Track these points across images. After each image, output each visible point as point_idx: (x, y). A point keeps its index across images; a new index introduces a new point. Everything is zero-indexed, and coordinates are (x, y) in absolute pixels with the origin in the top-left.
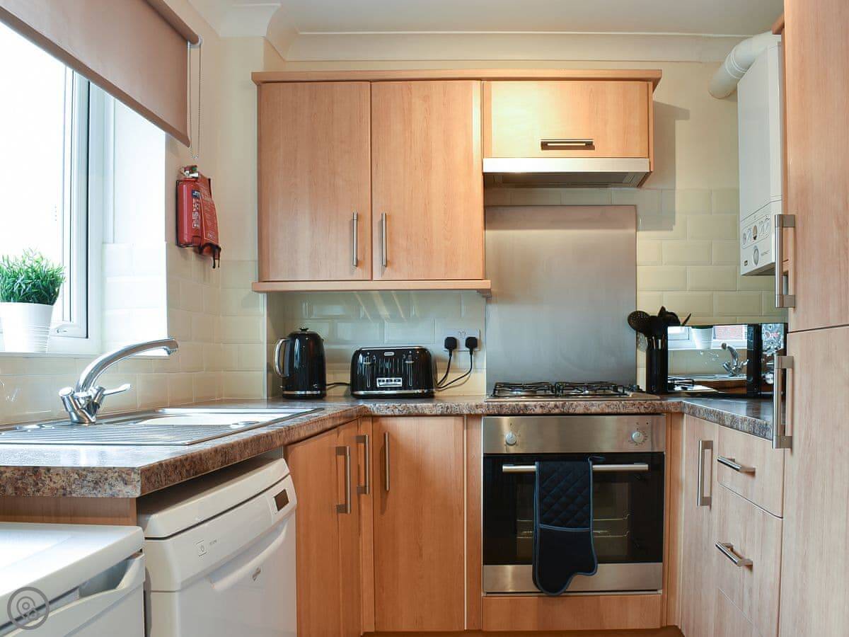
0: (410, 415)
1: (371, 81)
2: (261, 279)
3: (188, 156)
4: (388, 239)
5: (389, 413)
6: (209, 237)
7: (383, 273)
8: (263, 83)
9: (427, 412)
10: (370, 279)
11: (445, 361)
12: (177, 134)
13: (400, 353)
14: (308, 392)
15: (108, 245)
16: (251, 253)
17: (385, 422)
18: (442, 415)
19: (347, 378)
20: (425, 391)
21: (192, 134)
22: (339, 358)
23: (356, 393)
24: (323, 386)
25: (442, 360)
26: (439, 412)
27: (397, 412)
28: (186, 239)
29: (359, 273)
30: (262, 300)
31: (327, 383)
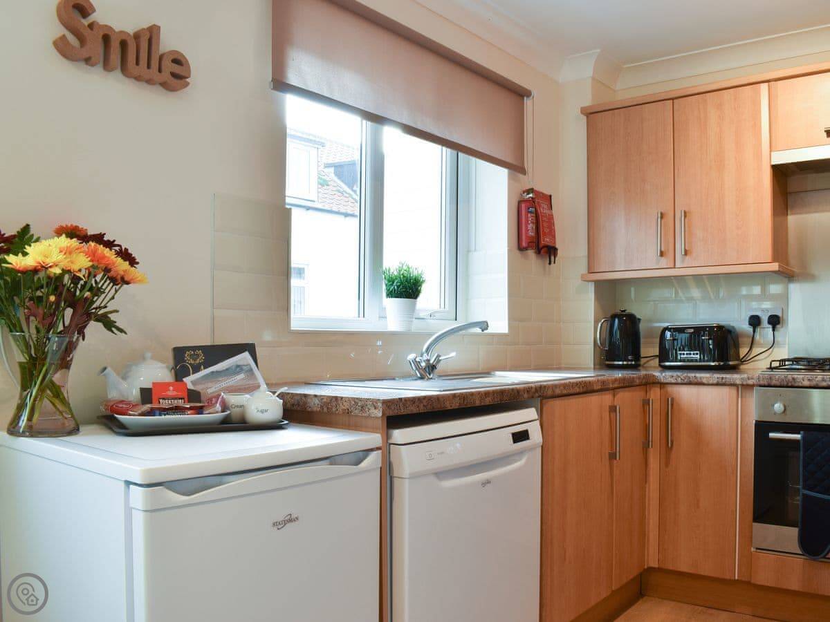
1: (673, 99)
2: (591, 271)
3: (527, 182)
4: (688, 232)
5: (673, 381)
6: (546, 241)
7: (683, 261)
8: (590, 114)
10: (672, 266)
11: (748, 336)
12: (516, 168)
13: (699, 330)
14: (625, 363)
15: (470, 254)
16: (583, 251)
18: (717, 384)
19: (657, 352)
20: (722, 363)
21: (528, 165)
22: (650, 335)
23: (663, 364)
24: (637, 356)
26: (715, 382)
27: (679, 380)
28: (524, 244)
29: (664, 262)
30: (591, 288)
31: (642, 356)
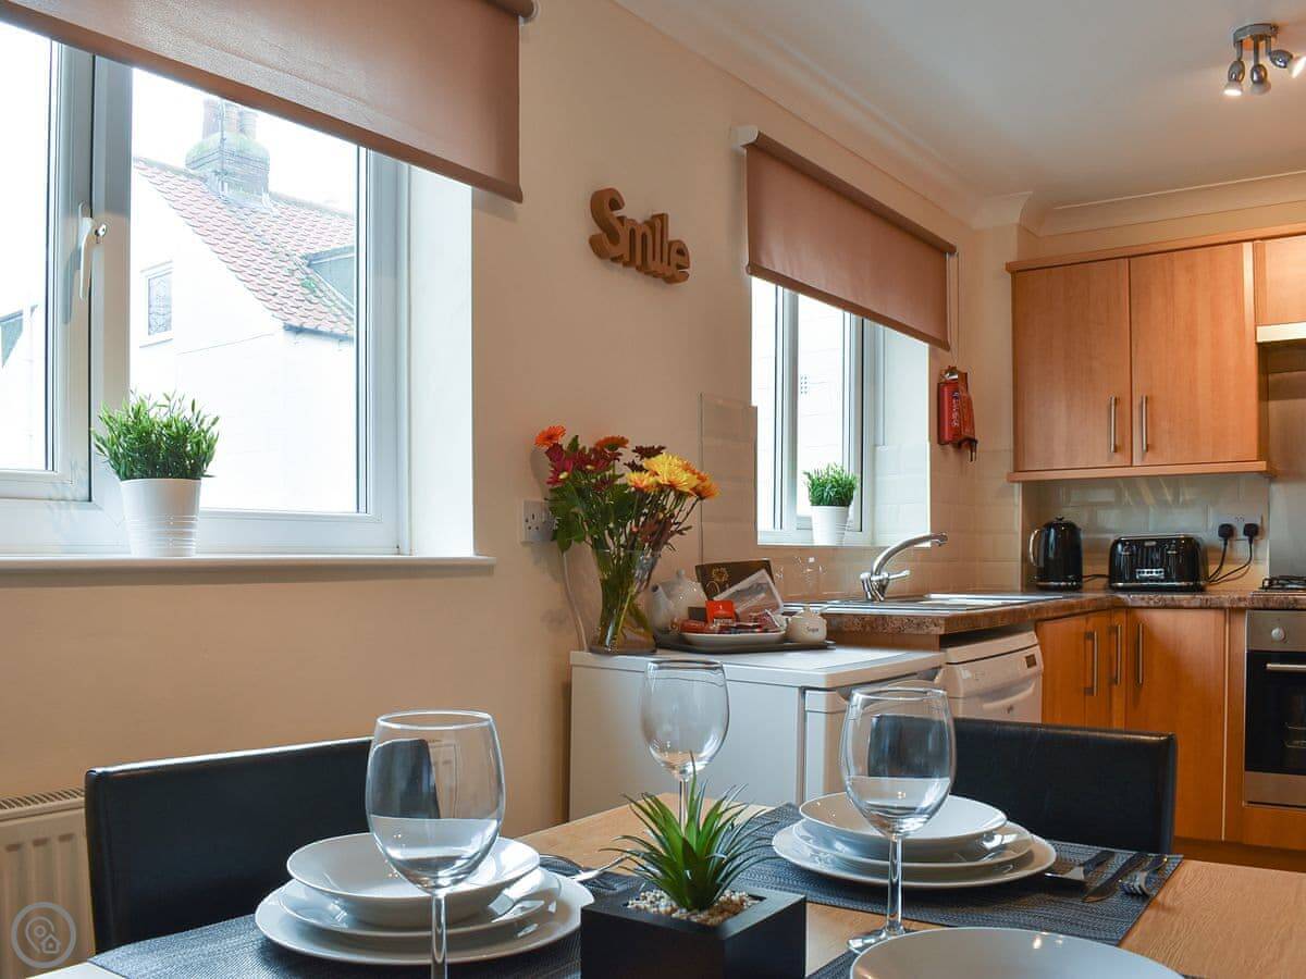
0: (1166, 607)
1: (1129, 257)
2: (1016, 470)
3: (950, 359)
4: (1151, 424)
5: (1144, 604)
6: (966, 433)
7: (1143, 459)
8: (1018, 273)
9: (1185, 604)
10: (1129, 464)
11: (1218, 550)
12: (938, 342)
13: (1162, 543)
14: (1063, 584)
15: (878, 448)
16: (1006, 442)
17: (1140, 613)
18: (1201, 608)
19: (1105, 570)
20: (1191, 584)
21: (952, 340)
22: (1096, 546)
23: (1114, 584)
24: (1079, 577)
25: (1214, 549)
26: (1198, 604)
27: (1152, 603)
28: (947, 438)
29: (1118, 459)
30: (1017, 489)
31: (1084, 574)
